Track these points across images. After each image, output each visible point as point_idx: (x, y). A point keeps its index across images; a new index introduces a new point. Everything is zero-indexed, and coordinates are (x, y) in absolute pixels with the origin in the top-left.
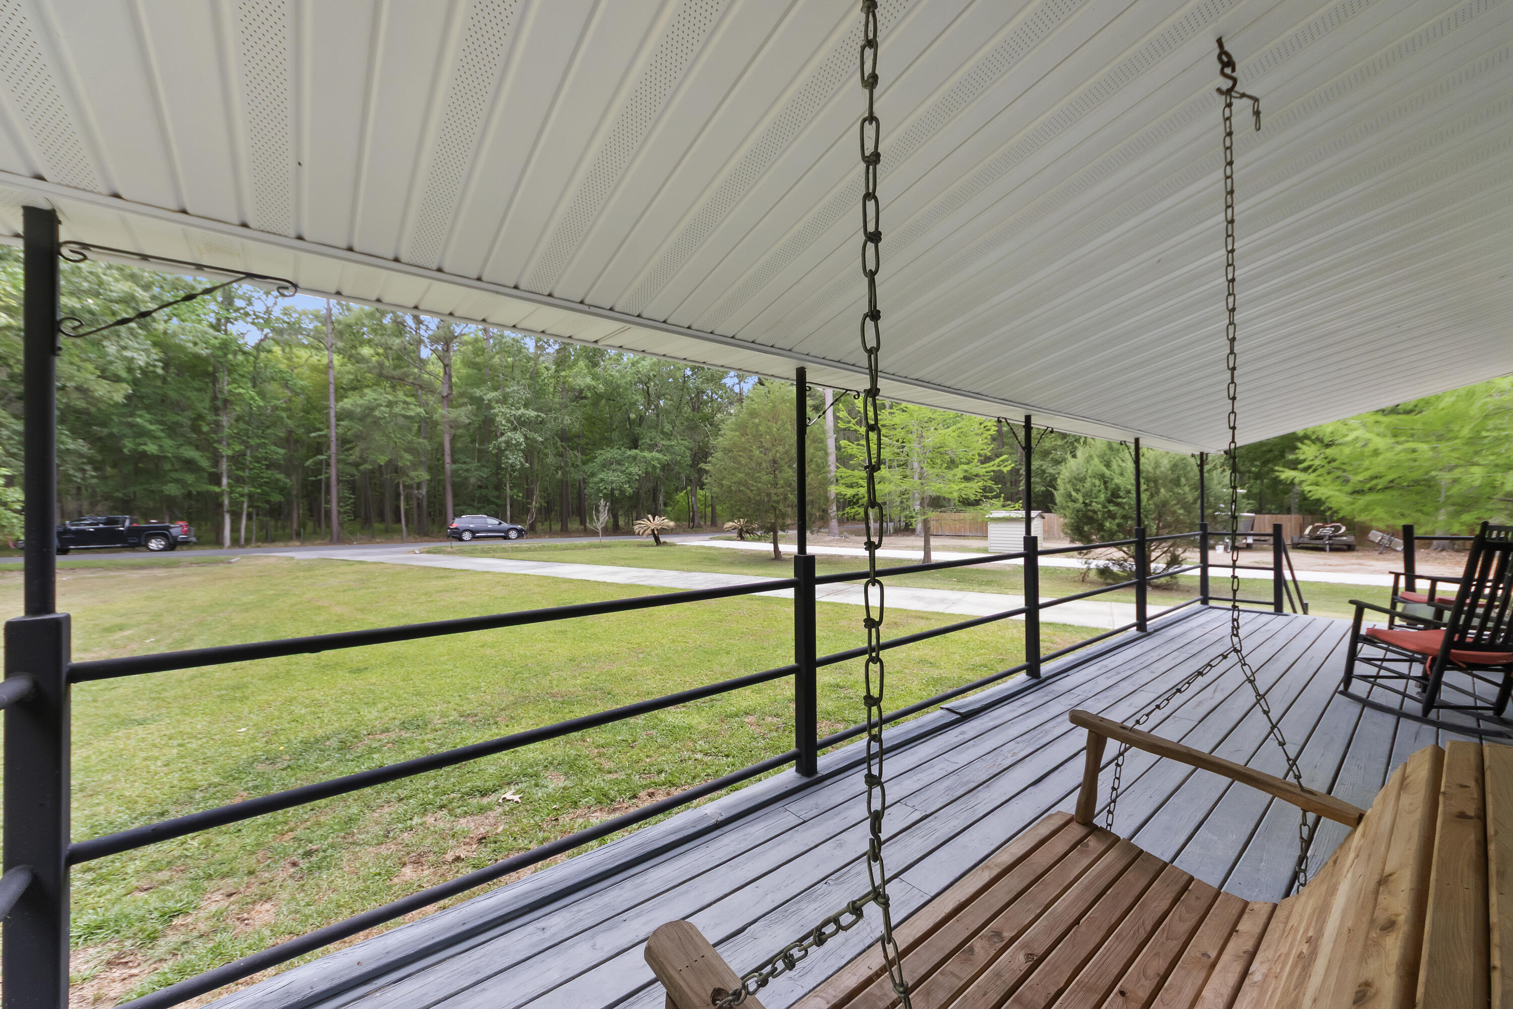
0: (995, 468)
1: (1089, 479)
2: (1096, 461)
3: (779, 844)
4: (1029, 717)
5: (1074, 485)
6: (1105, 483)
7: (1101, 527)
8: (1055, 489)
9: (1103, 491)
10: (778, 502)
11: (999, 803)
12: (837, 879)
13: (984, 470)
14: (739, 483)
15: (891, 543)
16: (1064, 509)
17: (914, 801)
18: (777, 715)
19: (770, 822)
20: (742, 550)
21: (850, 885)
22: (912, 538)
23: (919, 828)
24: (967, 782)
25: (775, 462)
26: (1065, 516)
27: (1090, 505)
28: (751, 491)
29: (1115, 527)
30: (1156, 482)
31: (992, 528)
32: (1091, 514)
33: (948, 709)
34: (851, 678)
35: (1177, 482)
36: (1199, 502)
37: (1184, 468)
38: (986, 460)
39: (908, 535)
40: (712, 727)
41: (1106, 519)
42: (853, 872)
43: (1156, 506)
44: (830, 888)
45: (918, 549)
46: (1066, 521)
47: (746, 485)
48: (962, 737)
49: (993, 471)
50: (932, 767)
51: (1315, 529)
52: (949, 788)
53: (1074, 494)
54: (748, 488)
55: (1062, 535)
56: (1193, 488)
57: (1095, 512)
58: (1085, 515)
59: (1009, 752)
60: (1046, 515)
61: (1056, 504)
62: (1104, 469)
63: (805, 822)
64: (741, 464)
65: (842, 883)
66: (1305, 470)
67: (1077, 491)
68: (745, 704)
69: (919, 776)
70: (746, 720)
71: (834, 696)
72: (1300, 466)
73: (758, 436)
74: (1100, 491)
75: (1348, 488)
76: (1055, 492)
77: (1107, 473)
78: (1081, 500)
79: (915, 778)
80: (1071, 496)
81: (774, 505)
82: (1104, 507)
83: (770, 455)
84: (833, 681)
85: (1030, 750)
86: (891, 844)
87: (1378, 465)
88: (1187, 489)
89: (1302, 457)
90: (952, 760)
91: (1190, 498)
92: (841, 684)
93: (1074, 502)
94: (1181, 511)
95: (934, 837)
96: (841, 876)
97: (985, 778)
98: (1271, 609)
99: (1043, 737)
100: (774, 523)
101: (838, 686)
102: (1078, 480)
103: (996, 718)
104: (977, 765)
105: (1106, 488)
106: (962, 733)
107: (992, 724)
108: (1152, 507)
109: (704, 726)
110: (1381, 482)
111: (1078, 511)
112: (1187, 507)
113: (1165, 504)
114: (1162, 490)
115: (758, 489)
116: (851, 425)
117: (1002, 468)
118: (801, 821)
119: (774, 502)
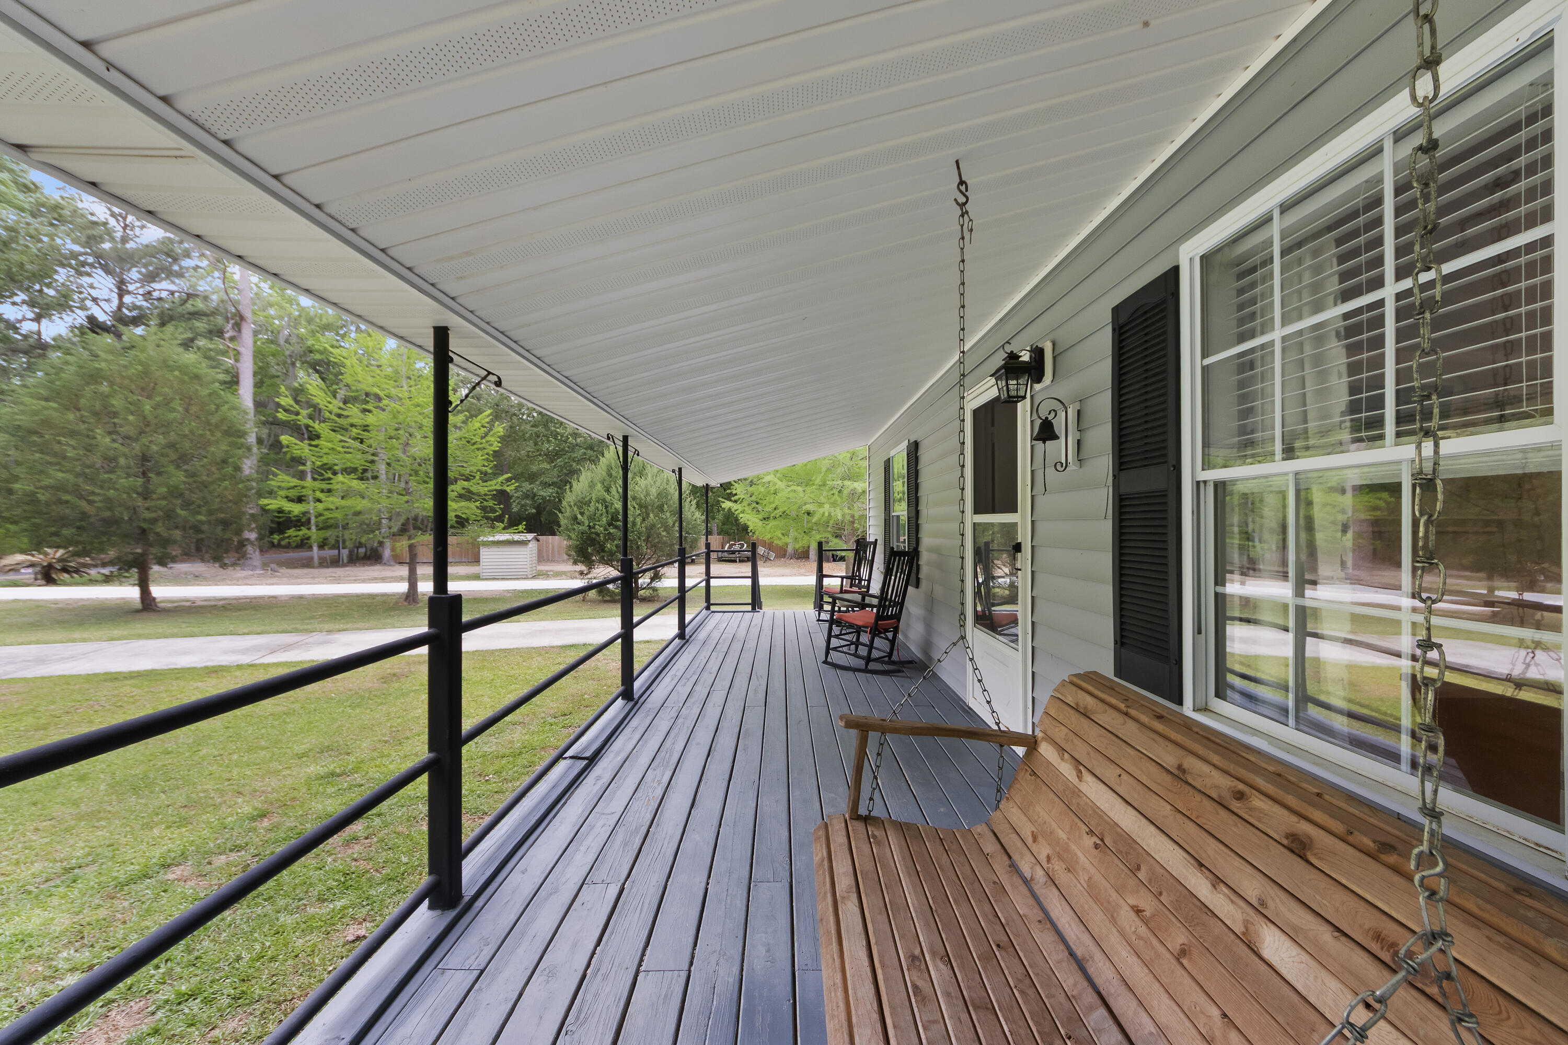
0: (498, 487)
1: (593, 503)
2: (599, 486)
3: (466, 1024)
4: (646, 742)
5: (580, 507)
6: (606, 507)
7: (602, 549)
8: (561, 512)
9: (605, 514)
10: (154, 521)
11: (679, 837)
12: (577, 1018)
13: (486, 489)
14: (59, 488)
15: (349, 576)
16: (568, 530)
17: (601, 873)
18: (237, 848)
19: (429, 1001)
20: (56, 602)
21: (597, 1016)
22: (378, 567)
23: (625, 902)
24: (637, 829)
25: (145, 458)
26: (570, 538)
27: (594, 528)
28: (90, 502)
29: (614, 548)
30: (646, 507)
31: (485, 553)
32: (594, 536)
33: (572, 757)
34: (351, 758)
35: (661, 508)
36: (677, 524)
37: (666, 497)
38: (485, 477)
39: (371, 565)
40: (89, 915)
41: (607, 540)
42: (589, 997)
43: (646, 528)
44: (576, 1036)
45: (399, 579)
46: (570, 543)
47: (77, 491)
48: (600, 783)
49: (496, 490)
50: (592, 827)
51: (731, 546)
52: (625, 844)
53: (579, 516)
54: (81, 497)
55: (566, 557)
56: (673, 514)
57: (598, 534)
58: (589, 538)
59: (653, 781)
60: (540, 537)
61: (560, 526)
62: (605, 494)
63: (482, 972)
64: (65, 458)
65: (586, 1019)
66: (736, 501)
67: (582, 514)
68: (157, 852)
69: (587, 843)
70: (171, 876)
71: (330, 790)
72: (733, 499)
73: (105, 414)
74: (602, 515)
75: (761, 516)
76: (560, 515)
77: (608, 498)
78: (587, 523)
79: (583, 849)
80: (576, 518)
81: (145, 525)
82: (606, 529)
83: (137, 448)
84: (322, 771)
85: (669, 774)
86: (610, 938)
87: (778, 500)
88: (668, 514)
89: (734, 492)
90: (607, 811)
91: (670, 522)
92: (338, 771)
93: (579, 524)
94: (664, 533)
95: (646, 905)
96: (580, 1012)
97: (649, 817)
98: (749, 608)
99: (671, 756)
100: (142, 555)
101: (333, 774)
102: (583, 504)
103: (619, 752)
104: (635, 805)
105: (607, 512)
106: (598, 778)
107: (620, 758)
108: (644, 529)
109: (62, 921)
110: (778, 513)
111: (582, 533)
112: (667, 529)
113: (653, 526)
114: (651, 515)
115: (108, 500)
116: (299, 417)
117: (505, 488)
118: (476, 973)
119: (145, 520)
